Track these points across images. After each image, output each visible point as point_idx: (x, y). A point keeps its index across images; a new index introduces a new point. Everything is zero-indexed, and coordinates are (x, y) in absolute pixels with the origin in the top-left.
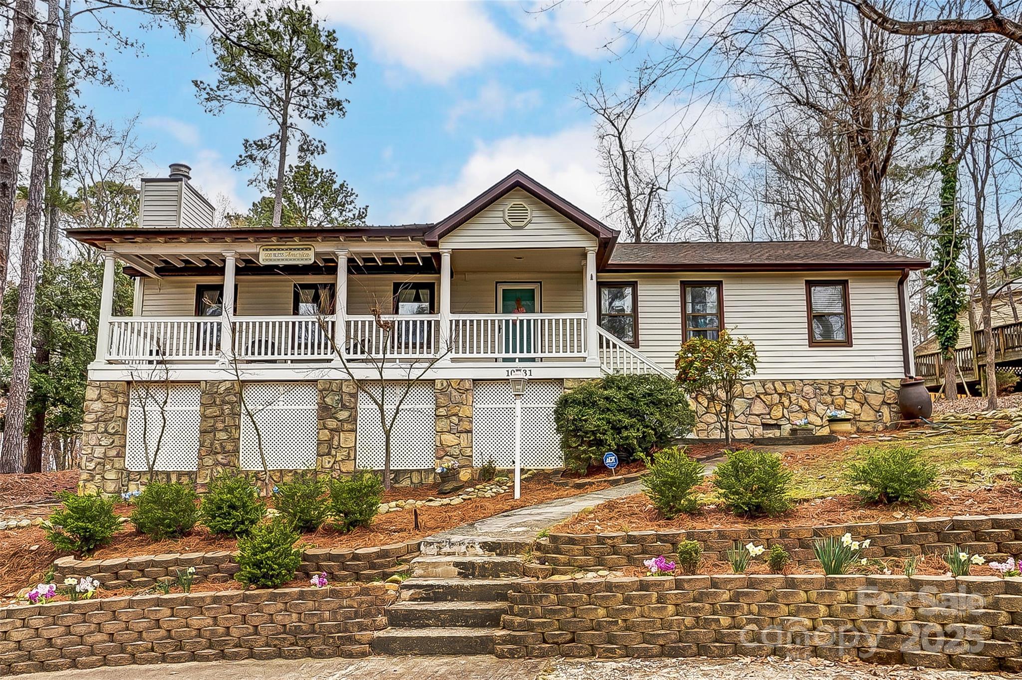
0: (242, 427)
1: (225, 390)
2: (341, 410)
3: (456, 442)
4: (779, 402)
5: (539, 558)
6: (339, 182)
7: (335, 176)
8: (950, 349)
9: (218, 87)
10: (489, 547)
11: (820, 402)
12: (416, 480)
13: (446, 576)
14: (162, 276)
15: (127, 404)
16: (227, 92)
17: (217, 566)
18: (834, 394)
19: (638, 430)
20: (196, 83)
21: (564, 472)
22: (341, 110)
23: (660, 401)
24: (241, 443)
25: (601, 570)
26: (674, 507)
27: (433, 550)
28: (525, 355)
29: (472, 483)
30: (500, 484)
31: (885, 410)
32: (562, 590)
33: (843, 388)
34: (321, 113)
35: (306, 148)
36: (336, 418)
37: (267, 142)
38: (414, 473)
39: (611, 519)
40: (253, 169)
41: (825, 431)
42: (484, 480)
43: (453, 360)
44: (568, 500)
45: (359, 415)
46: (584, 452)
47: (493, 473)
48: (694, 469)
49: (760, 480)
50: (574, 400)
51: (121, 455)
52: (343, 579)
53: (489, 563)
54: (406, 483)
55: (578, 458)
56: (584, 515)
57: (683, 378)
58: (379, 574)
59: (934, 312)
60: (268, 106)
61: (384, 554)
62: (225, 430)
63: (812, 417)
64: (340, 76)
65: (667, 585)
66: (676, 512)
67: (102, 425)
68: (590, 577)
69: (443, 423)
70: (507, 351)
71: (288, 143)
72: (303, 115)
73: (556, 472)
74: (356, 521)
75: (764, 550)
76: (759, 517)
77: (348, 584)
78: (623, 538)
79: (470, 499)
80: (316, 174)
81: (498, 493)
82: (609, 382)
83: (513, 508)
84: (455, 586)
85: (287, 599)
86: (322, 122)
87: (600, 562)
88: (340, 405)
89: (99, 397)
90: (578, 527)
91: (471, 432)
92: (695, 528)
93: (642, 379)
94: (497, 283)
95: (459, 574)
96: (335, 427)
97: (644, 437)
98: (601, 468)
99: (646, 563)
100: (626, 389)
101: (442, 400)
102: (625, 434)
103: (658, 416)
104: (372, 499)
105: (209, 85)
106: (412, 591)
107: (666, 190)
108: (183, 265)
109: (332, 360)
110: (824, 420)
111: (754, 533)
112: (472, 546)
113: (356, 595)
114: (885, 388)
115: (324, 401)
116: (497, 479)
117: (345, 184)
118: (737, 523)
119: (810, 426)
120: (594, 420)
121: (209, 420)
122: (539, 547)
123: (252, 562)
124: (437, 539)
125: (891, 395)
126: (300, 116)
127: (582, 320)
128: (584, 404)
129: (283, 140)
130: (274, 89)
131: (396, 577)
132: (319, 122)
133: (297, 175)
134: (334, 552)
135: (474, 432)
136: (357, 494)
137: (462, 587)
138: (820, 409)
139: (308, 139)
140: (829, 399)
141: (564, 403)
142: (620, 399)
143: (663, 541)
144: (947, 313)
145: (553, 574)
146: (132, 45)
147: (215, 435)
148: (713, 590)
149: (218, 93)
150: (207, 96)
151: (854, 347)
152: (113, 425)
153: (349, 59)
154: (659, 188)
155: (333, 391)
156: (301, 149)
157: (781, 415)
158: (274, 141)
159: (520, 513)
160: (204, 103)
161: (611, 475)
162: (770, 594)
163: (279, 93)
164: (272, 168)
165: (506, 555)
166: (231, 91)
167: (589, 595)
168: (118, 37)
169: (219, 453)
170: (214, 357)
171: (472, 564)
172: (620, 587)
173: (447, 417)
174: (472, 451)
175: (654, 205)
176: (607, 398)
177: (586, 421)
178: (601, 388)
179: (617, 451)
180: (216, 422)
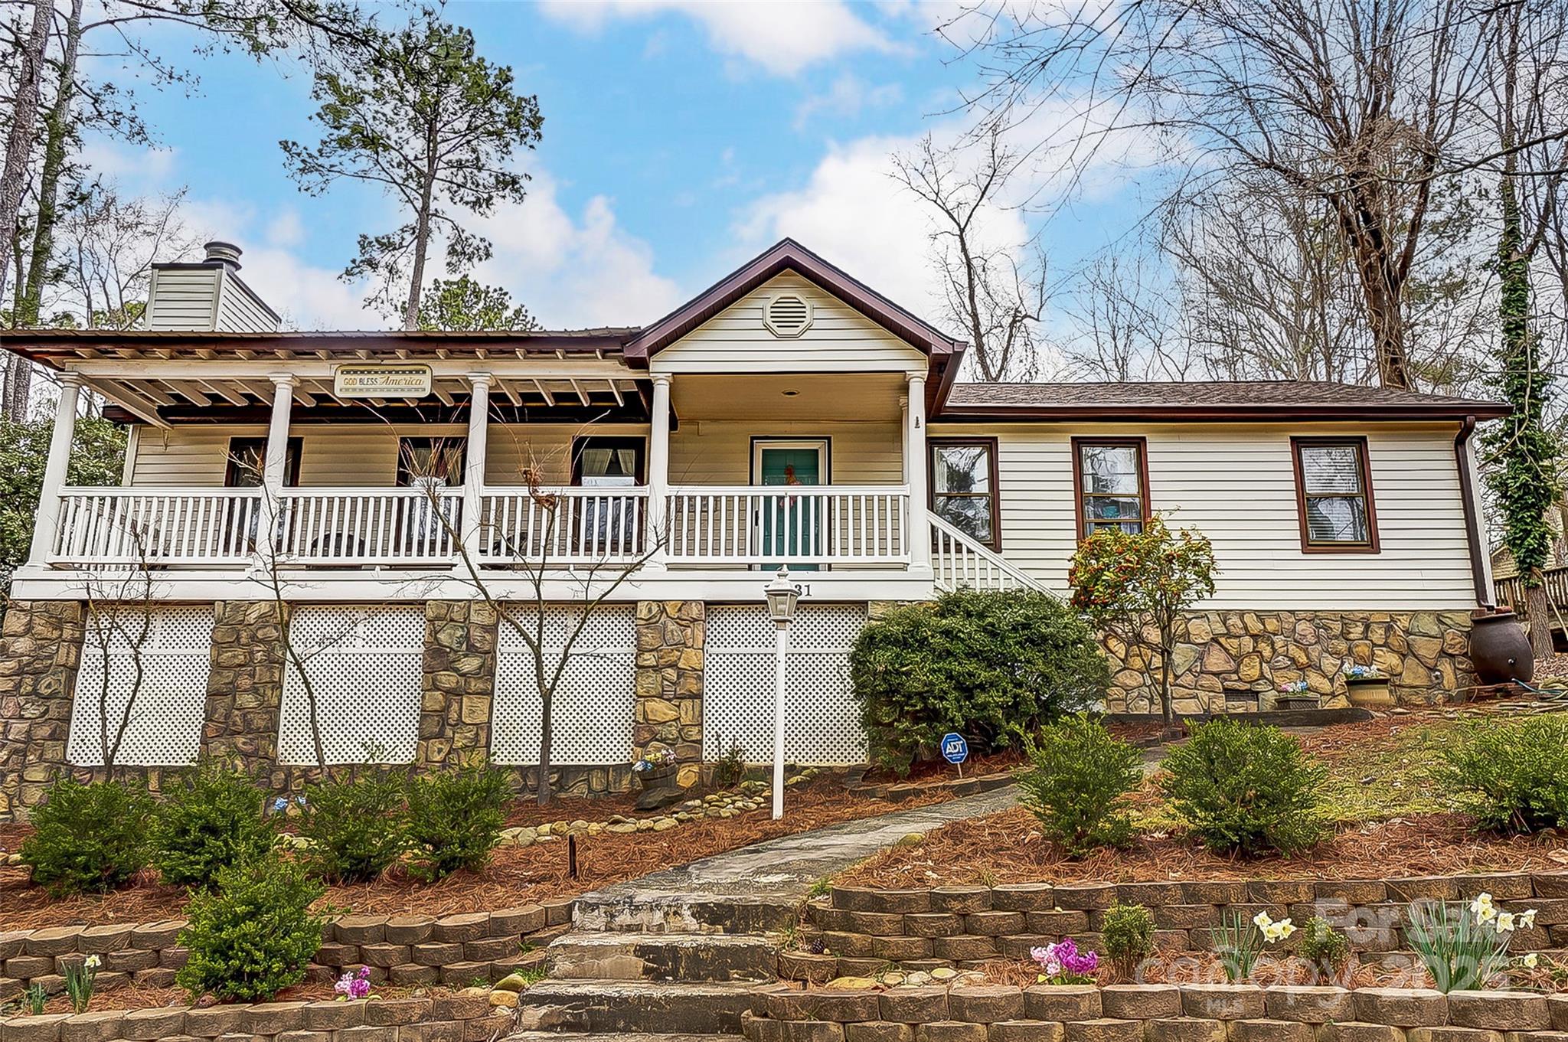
0: (286, 686)
1: (259, 617)
2: (466, 656)
3: (672, 714)
4: (1254, 651)
5: (809, 940)
6: (513, 306)
7: (507, 298)
8: (1535, 569)
9: (320, 151)
10: (711, 915)
11: (1327, 651)
12: (596, 785)
13: (619, 975)
14: (172, 422)
15: (79, 643)
16: (335, 160)
17: (158, 952)
18: (1351, 636)
19: (1005, 692)
20: (285, 146)
21: (868, 771)
22: (517, 191)
23: (1044, 638)
24: (283, 714)
25: (938, 966)
26: (1084, 833)
27: (599, 919)
28: (799, 559)
29: (699, 791)
30: (750, 793)
31: (1446, 667)
32: (854, 1013)
33: (1367, 627)
34: (486, 196)
35: (460, 250)
36: (456, 670)
37: (397, 240)
38: (594, 773)
39: (956, 859)
40: (374, 282)
41: (1341, 703)
42: (721, 786)
43: (671, 567)
44: (874, 822)
45: (499, 665)
46: (906, 732)
47: (739, 773)
48: (1123, 757)
49: (1261, 779)
50: (886, 636)
51: (60, 736)
52: (410, 981)
53: (707, 948)
54: (579, 790)
55: (894, 744)
56: (903, 851)
57: (1083, 600)
58: (483, 969)
59: (1504, 507)
60: (400, 181)
61: (496, 927)
62: (254, 690)
63: (1314, 679)
64: (517, 138)
65: (1084, 1006)
66: (1089, 845)
67: (28, 680)
68: (915, 984)
69: (650, 680)
70: (767, 552)
71: (429, 240)
72: (457, 199)
73: (854, 771)
74: (454, 859)
75: (1294, 929)
76: (1261, 857)
77: (418, 992)
78: (984, 897)
79: (691, 820)
80: (476, 293)
81: (744, 810)
82: (949, 605)
83: (767, 836)
84: (634, 999)
85: (274, 1027)
86: (487, 210)
87: (937, 950)
88: (464, 646)
89: (29, 629)
90: (892, 874)
91: (699, 696)
92: (1132, 878)
93: (1010, 600)
94: (753, 439)
95: (647, 971)
96: (453, 685)
97: (1016, 705)
98: (938, 764)
99: (1036, 953)
100: (981, 616)
101: (650, 638)
102: (981, 698)
103: (1041, 667)
104: (490, 815)
105: (305, 149)
106: (544, 1010)
107: (1038, 320)
108: (208, 403)
109: (455, 565)
110: (1336, 685)
111: (1258, 889)
112: (675, 913)
113: (422, 1017)
114: (1443, 627)
115: (436, 639)
116: (746, 784)
117: (523, 310)
118: (1218, 869)
119: (1310, 695)
120: (921, 672)
121: (225, 673)
122: (811, 916)
123: (211, 944)
124: (606, 897)
125: (1455, 640)
126: (452, 199)
127: (901, 498)
128: (905, 645)
129: (422, 234)
130: (411, 157)
131: (516, 977)
132: (481, 210)
133: (447, 294)
134: (398, 922)
135: (706, 697)
136: (459, 805)
137: (649, 1000)
138: (1329, 663)
139: (463, 237)
140: (1343, 646)
141: (869, 642)
142: (970, 634)
143: (1066, 906)
144: (1528, 507)
145: (838, 975)
146: (180, 79)
147: (234, 700)
148: (1187, 1019)
149: (321, 161)
150: (302, 166)
151: (1383, 554)
152: (49, 680)
153: (531, 110)
154: (1026, 316)
155: (452, 620)
156: (452, 251)
157: (1258, 672)
158: (408, 237)
159: (780, 845)
160: (298, 176)
161: (954, 775)
162: (1319, 1031)
163: (418, 163)
164: (404, 279)
165: (744, 931)
166: (342, 158)
167: (914, 1026)
168: (157, 65)
169: (239, 733)
170: (242, 559)
171: (673, 950)
172: (982, 1008)
173: (657, 669)
174: (701, 732)
175: (1019, 342)
176: (947, 633)
177: (907, 674)
178: (935, 615)
179: (966, 732)
180: (237, 676)
